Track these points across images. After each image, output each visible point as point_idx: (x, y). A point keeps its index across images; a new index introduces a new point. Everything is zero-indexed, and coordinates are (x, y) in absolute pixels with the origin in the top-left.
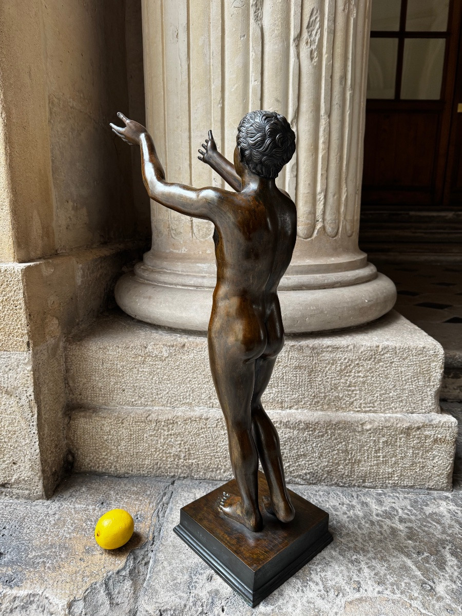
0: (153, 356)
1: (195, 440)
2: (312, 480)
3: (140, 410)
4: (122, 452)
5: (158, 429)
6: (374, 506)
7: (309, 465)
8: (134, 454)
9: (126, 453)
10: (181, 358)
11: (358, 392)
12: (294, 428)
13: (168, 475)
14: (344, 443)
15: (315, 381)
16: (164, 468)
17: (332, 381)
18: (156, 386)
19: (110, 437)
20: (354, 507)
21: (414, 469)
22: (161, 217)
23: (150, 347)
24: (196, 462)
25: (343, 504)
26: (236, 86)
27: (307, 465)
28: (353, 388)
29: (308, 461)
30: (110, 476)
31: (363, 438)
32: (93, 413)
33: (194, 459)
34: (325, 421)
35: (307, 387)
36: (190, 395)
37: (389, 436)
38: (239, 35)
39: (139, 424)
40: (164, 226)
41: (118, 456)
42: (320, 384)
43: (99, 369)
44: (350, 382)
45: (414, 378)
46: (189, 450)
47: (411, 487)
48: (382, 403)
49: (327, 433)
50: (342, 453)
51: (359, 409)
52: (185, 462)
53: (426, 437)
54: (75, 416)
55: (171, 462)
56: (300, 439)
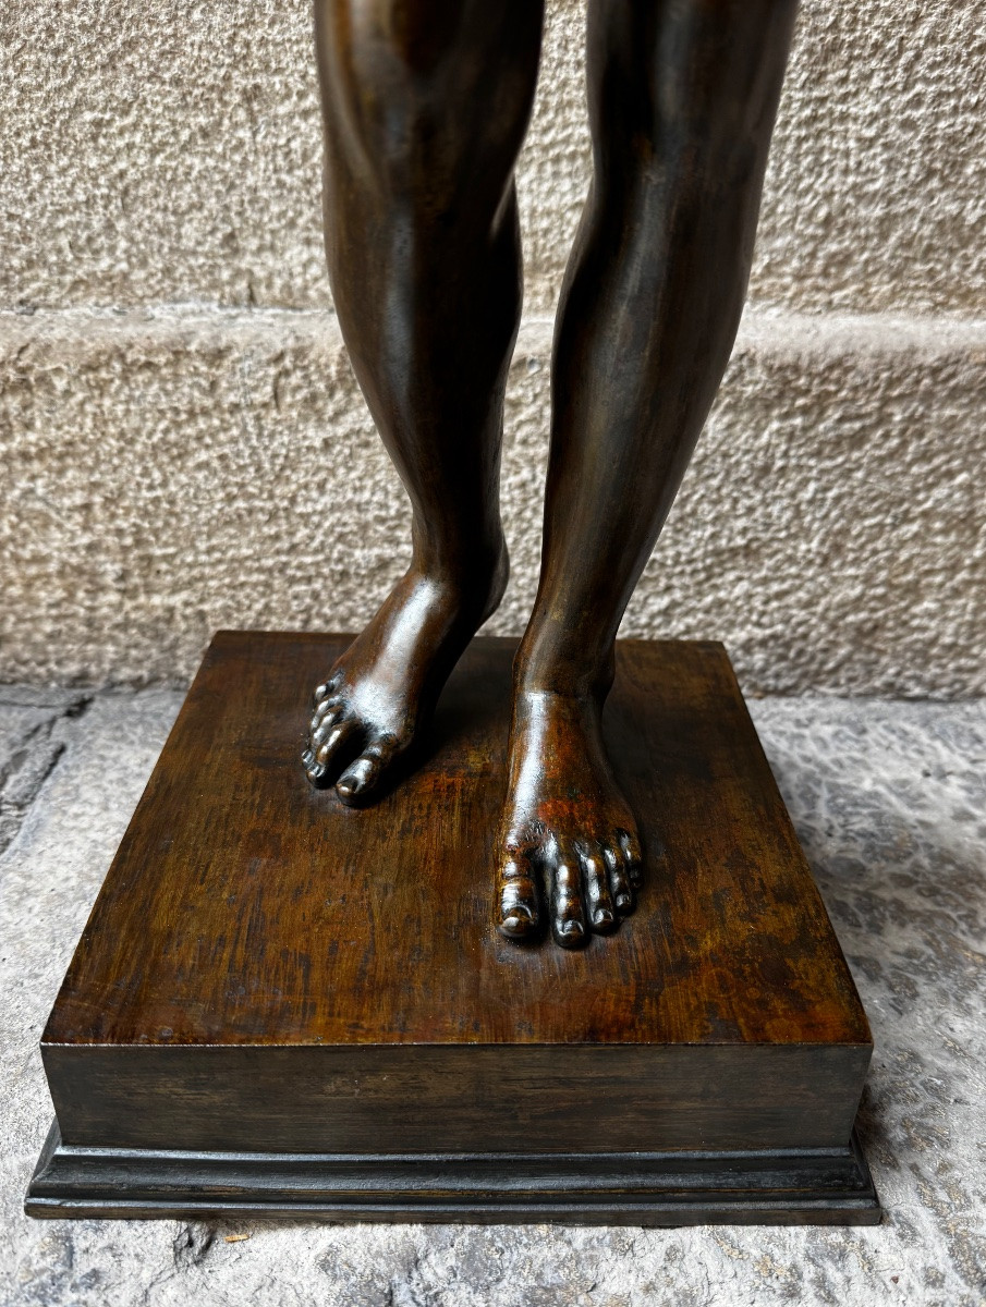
1: (164, 484)
2: (777, 676)
7: (766, 603)
13: (51, 674)
14: (962, 478)
15: (844, 117)
16: (27, 640)
17: (938, 117)
24: (187, 604)
25: (943, 775)
27: (757, 603)
29: (765, 581)
33: (175, 589)
34: (880, 355)
35: (796, 159)
36: (109, 226)
42: (872, 141)
46: (139, 543)
49: (883, 419)
52: (129, 605)
55: (57, 605)
56: (738, 463)
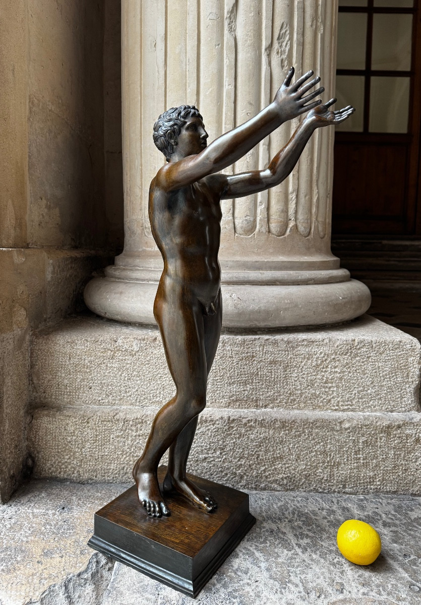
0: (123, 350)
2: (290, 486)
3: (107, 409)
4: (86, 455)
5: (126, 429)
6: (356, 512)
7: (285, 469)
8: (98, 458)
9: (91, 456)
10: (152, 353)
11: (335, 389)
12: (270, 427)
14: (322, 444)
15: (291, 377)
17: (308, 377)
18: (125, 383)
19: (74, 438)
20: (335, 512)
21: (397, 473)
22: (134, 217)
23: (120, 341)
25: (323, 509)
26: (210, 90)
28: (330, 385)
29: (285, 464)
30: (72, 482)
31: (343, 438)
32: (57, 412)
34: (302, 419)
35: (283, 383)
37: (368, 436)
38: (214, 44)
39: (105, 423)
40: (137, 225)
41: (82, 460)
42: (296, 381)
43: (65, 365)
44: (326, 378)
45: (392, 373)
47: (395, 492)
48: (361, 400)
49: (304, 432)
50: (320, 454)
51: (337, 408)
53: (407, 436)
54: (38, 415)
56: (276, 439)
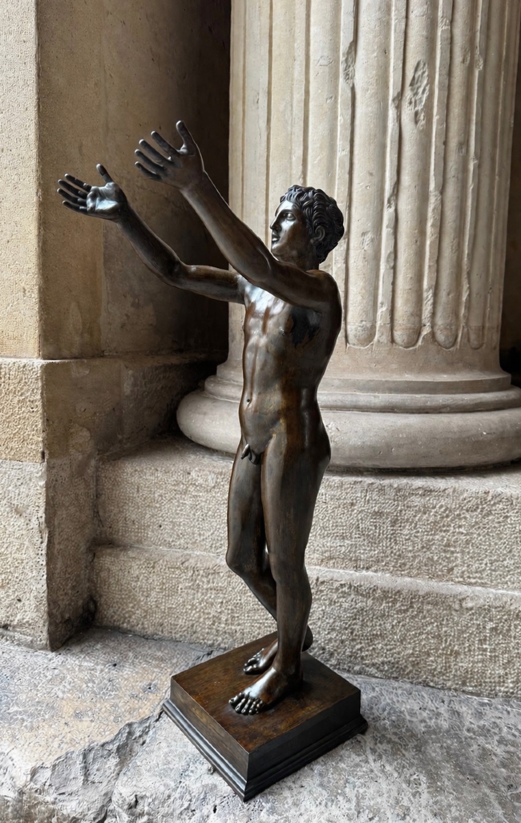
2: (391, 673)
3: (177, 553)
5: (196, 579)
6: (469, 719)
7: (387, 651)
11: (459, 555)
12: (367, 596)
13: (205, 643)
19: (138, 584)
23: (193, 474)
25: (425, 709)
26: (320, 158)
27: (384, 651)
28: (452, 549)
29: (386, 645)
31: (462, 620)
32: (121, 552)
34: (409, 591)
37: (498, 621)
38: (325, 97)
39: (173, 570)
42: (407, 540)
43: (133, 497)
44: (448, 540)
46: (232, 612)
48: (494, 573)
51: (461, 580)
52: (226, 628)
54: (100, 554)
